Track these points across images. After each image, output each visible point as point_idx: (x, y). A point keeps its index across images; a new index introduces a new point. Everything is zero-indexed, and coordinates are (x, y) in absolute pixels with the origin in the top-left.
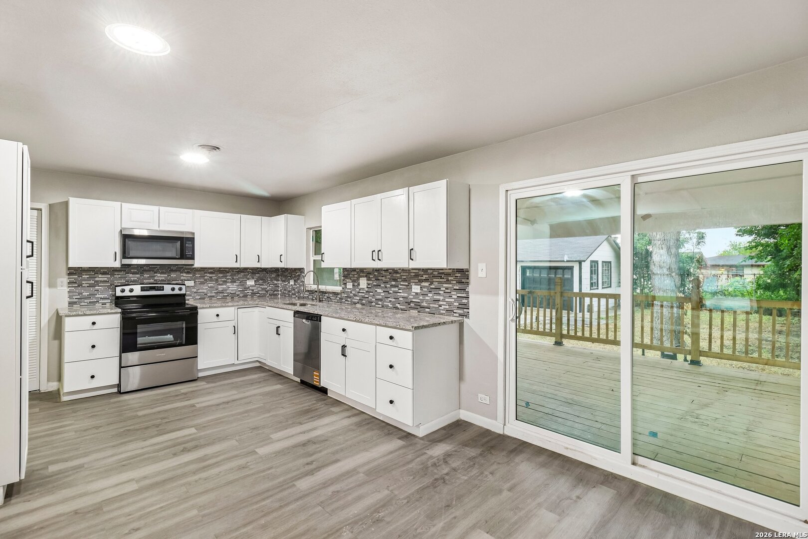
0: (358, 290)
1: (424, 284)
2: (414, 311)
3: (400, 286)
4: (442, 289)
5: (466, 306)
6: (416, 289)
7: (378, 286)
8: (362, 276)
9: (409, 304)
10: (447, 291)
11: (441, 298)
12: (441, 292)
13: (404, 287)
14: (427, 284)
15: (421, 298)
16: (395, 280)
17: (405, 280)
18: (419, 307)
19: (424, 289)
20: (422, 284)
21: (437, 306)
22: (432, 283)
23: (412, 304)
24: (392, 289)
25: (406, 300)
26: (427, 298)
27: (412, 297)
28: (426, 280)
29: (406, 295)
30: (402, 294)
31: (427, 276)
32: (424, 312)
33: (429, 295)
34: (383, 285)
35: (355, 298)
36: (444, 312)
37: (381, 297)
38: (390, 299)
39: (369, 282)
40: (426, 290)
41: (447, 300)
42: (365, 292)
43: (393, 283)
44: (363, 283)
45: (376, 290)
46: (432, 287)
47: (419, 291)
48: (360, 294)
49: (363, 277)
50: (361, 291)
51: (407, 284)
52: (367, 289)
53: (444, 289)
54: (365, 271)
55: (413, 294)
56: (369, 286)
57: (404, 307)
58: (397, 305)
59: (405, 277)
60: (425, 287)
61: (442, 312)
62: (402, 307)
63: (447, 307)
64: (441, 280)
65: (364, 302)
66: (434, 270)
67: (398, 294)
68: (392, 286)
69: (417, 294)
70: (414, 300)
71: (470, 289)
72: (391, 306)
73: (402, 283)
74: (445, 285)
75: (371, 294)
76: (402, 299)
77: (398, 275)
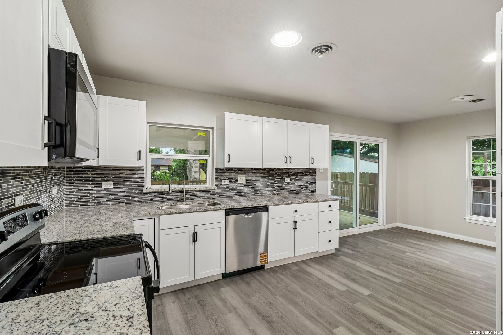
0: (236, 185)
1: (292, 177)
2: (286, 194)
3: (276, 180)
4: (303, 179)
5: (314, 187)
6: (287, 180)
7: (257, 180)
8: (240, 174)
9: (283, 190)
10: (305, 180)
11: (303, 184)
12: (302, 181)
13: (279, 180)
14: (294, 177)
15: (291, 185)
16: (271, 176)
17: (279, 176)
18: (289, 191)
19: (292, 180)
20: (291, 177)
21: (301, 189)
22: (297, 176)
23: (284, 190)
24: (270, 182)
25: (280, 188)
26: (294, 185)
27: (285, 185)
28: (293, 175)
29: (280, 185)
30: (278, 185)
31: (294, 173)
32: (293, 193)
33: (295, 183)
34: (262, 180)
35: (232, 192)
36: (304, 191)
37: (260, 188)
38: (267, 189)
39: (247, 178)
40: (293, 180)
41: (305, 185)
42: (243, 186)
43: (270, 178)
44: (242, 179)
45: (255, 183)
46: (297, 178)
47: (289, 181)
48: (238, 188)
49: (242, 174)
50: (239, 186)
51: (281, 178)
52: (246, 184)
53: (304, 179)
54: (243, 170)
55: (285, 183)
56: (247, 181)
57: (279, 192)
58: (274, 192)
59: (279, 174)
60: (293, 179)
61: (303, 191)
62: (277, 193)
63: (306, 188)
64: (302, 175)
65: (242, 193)
66: (298, 169)
67: (274, 185)
68: (269, 180)
69: (288, 183)
70: (286, 187)
71: (317, 178)
72: (269, 193)
73: (277, 178)
74: (304, 177)
75: (250, 187)
76: (277, 188)
77: (274, 173)
